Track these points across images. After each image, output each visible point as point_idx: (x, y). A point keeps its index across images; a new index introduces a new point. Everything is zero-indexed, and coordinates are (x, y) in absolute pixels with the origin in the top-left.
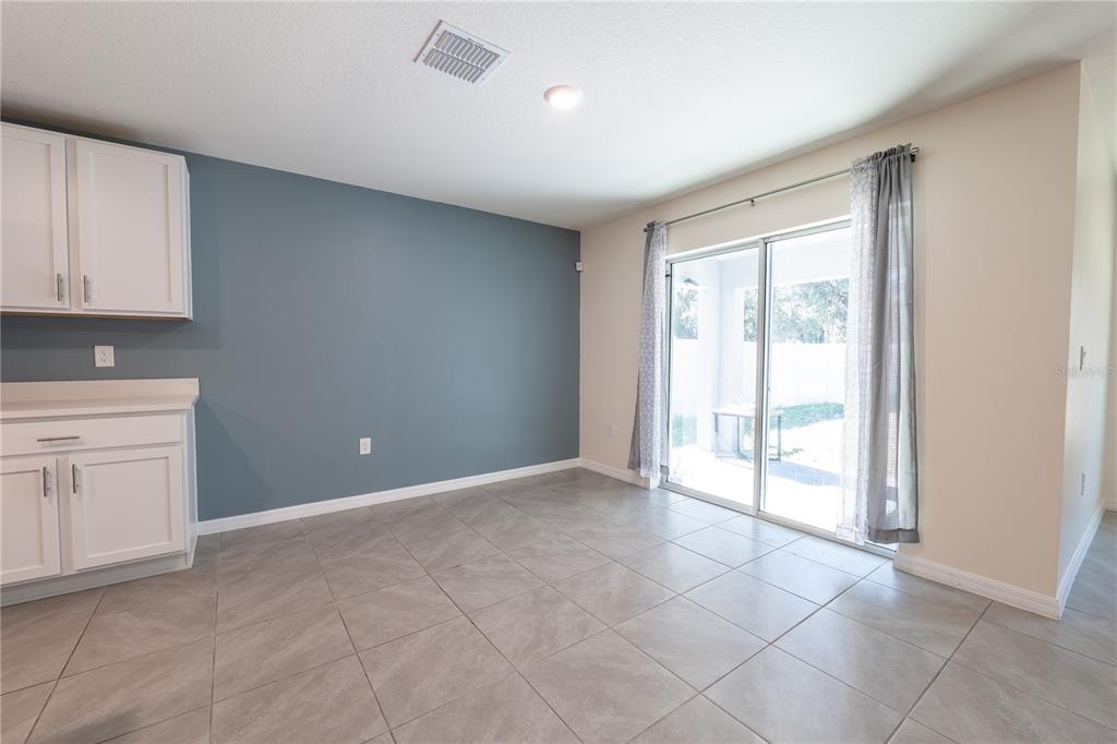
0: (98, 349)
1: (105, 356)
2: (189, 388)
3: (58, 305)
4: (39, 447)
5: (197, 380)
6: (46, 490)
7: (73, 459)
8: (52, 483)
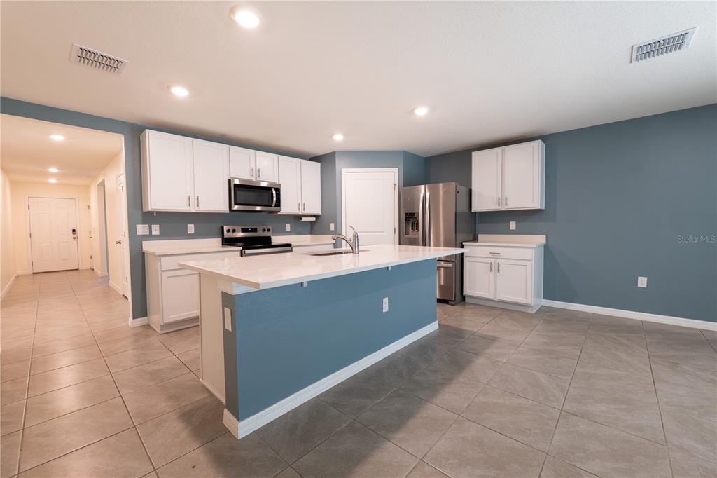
0: (511, 223)
1: (513, 226)
2: (542, 239)
3: (498, 207)
4: (490, 255)
5: (545, 236)
6: (491, 270)
7: (498, 261)
8: (493, 268)
